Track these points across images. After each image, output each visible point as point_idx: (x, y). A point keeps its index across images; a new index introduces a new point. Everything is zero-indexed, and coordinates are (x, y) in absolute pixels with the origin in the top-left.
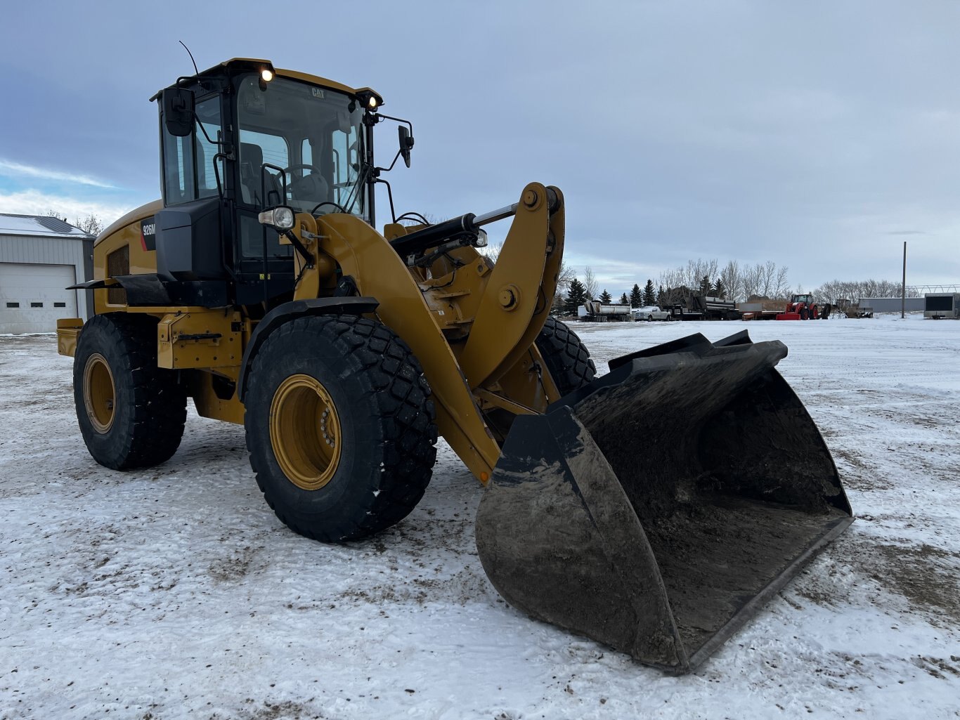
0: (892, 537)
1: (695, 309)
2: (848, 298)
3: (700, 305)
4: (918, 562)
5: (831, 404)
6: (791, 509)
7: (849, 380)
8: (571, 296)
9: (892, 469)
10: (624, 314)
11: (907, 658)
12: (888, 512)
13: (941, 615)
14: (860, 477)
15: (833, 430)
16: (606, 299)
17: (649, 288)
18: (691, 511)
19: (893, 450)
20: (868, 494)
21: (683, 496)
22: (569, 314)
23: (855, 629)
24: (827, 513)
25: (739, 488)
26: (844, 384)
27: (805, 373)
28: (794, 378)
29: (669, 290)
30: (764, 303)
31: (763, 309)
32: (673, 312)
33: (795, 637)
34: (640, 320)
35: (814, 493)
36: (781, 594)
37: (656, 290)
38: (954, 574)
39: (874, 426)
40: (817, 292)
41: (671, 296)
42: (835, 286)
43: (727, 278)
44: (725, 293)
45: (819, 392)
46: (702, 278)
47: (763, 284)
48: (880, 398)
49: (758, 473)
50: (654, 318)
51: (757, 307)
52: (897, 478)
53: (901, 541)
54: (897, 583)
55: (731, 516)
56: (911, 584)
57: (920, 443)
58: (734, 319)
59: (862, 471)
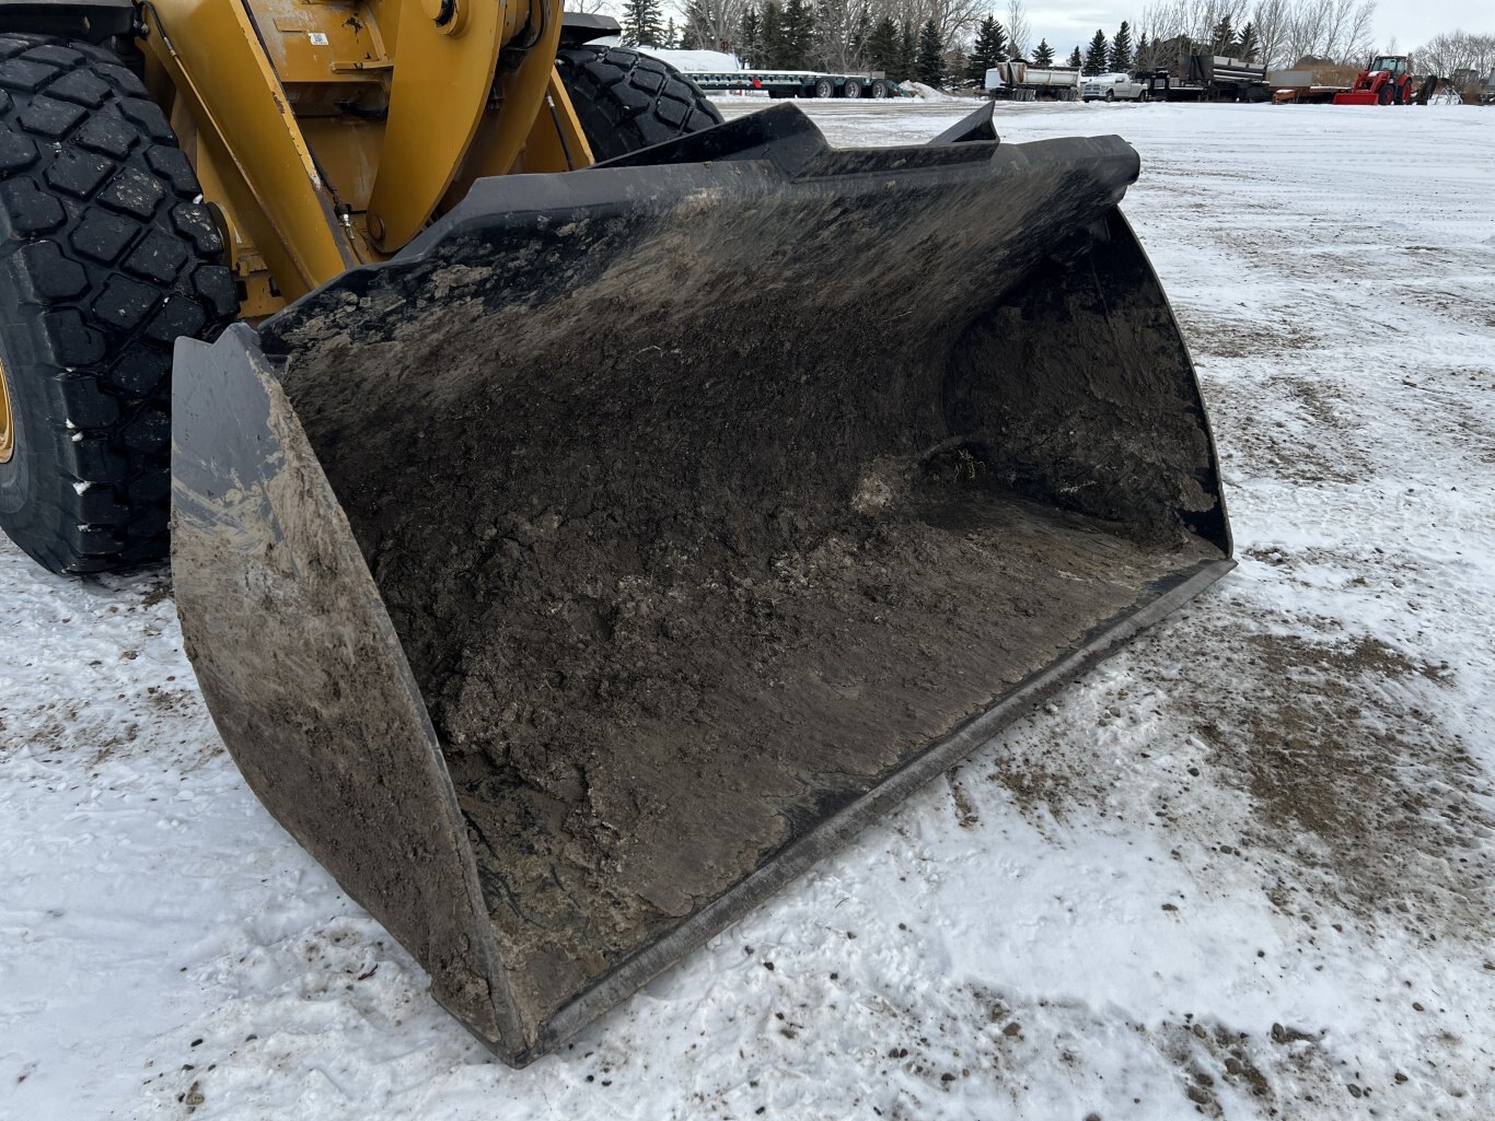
0: (1303, 613)
1: (1192, 80)
2: (1473, 67)
3: (1202, 73)
4: (1331, 688)
5: (1338, 276)
6: (1107, 531)
7: (1401, 225)
8: (980, 50)
9: (1390, 430)
10: (1067, 87)
11: (1152, 1024)
12: (1326, 543)
13: (1313, 865)
14: (1311, 447)
15: (1314, 334)
16: (1044, 56)
17: (1122, 38)
18: (869, 535)
19: (1414, 385)
20: (1307, 493)
21: (874, 493)
22: (974, 84)
23: (1067, 904)
24: (1178, 547)
25: (1013, 477)
26: (1387, 234)
27: (1324, 208)
28: (1298, 217)
29: (1156, 42)
30: (1319, 71)
31: (1316, 82)
32: (1153, 84)
33: (902, 927)
34: (1093, 98)
35: (1160, 501)
36: (953, 772)
37: (1134, 41)
38: (1401, 732)
39: (1403, 326)
40: (1422, 52)
41: (1157, 52)
42: (1454, 43)
43: (1264, 21)
44: (1255, 52)
45: (1329, 249)
46: (1217, 20)
47: (1326, 35)
48: (1441, 265)
49: (1053, 449)
50: (1116, 95)
51: (1303, 79)
52: (1389, 454)
53: (1319, 624)
54: (1251, 752)
55: (953, 551)
56: (1283, 758)
57: (1478, 369)
58: (1259, 100)
59: (1325, 434)
